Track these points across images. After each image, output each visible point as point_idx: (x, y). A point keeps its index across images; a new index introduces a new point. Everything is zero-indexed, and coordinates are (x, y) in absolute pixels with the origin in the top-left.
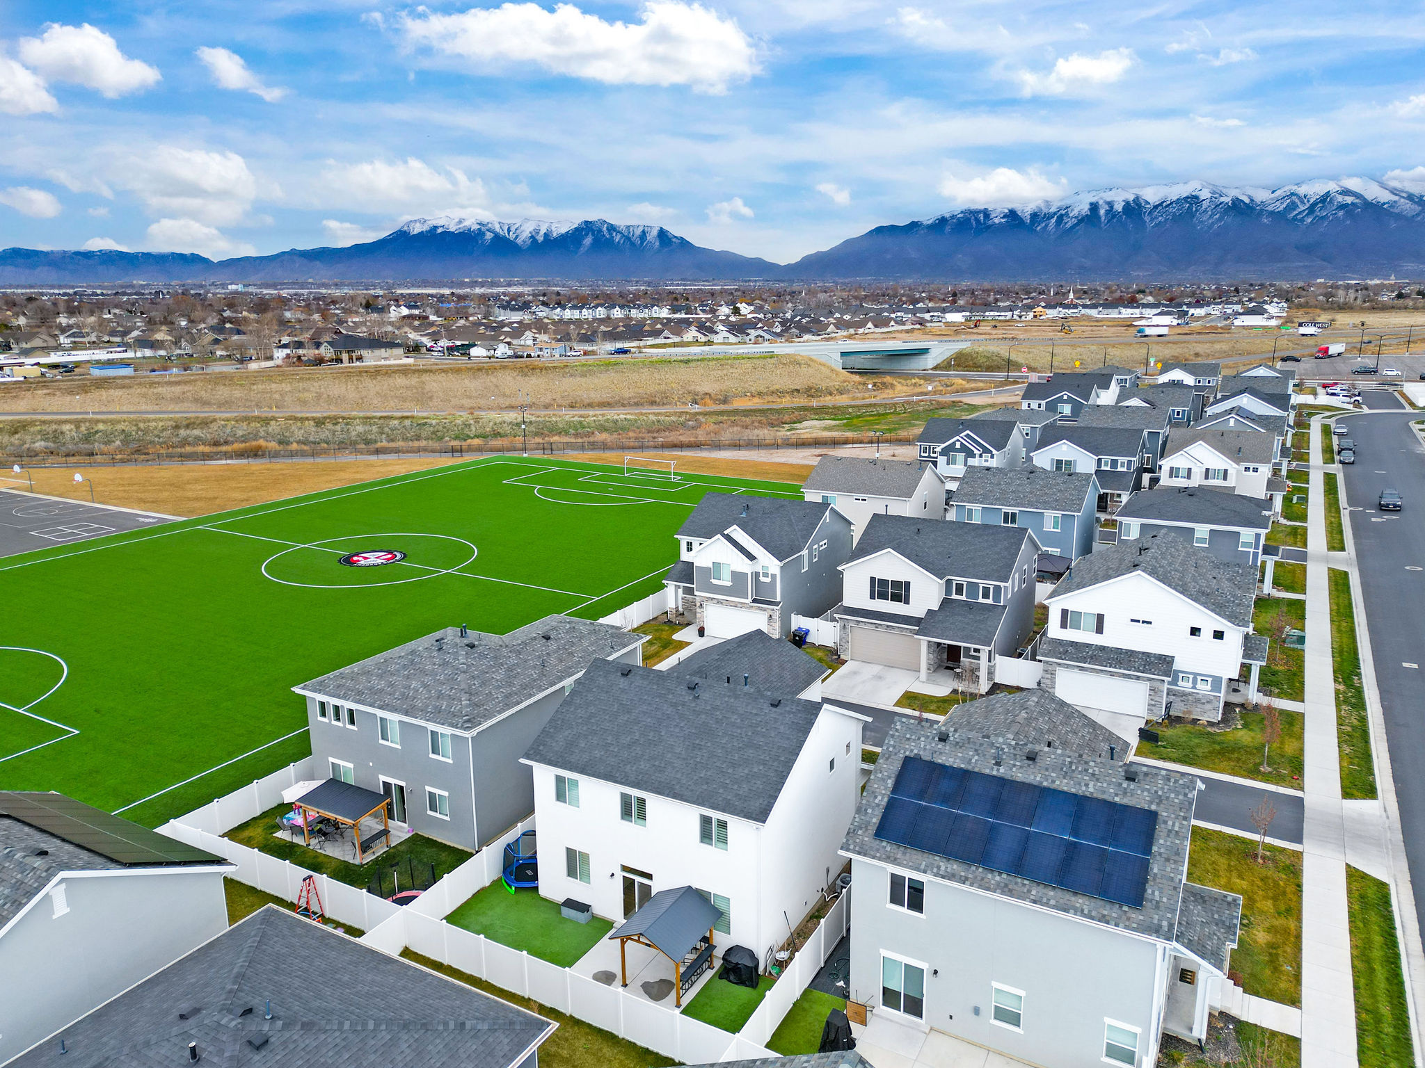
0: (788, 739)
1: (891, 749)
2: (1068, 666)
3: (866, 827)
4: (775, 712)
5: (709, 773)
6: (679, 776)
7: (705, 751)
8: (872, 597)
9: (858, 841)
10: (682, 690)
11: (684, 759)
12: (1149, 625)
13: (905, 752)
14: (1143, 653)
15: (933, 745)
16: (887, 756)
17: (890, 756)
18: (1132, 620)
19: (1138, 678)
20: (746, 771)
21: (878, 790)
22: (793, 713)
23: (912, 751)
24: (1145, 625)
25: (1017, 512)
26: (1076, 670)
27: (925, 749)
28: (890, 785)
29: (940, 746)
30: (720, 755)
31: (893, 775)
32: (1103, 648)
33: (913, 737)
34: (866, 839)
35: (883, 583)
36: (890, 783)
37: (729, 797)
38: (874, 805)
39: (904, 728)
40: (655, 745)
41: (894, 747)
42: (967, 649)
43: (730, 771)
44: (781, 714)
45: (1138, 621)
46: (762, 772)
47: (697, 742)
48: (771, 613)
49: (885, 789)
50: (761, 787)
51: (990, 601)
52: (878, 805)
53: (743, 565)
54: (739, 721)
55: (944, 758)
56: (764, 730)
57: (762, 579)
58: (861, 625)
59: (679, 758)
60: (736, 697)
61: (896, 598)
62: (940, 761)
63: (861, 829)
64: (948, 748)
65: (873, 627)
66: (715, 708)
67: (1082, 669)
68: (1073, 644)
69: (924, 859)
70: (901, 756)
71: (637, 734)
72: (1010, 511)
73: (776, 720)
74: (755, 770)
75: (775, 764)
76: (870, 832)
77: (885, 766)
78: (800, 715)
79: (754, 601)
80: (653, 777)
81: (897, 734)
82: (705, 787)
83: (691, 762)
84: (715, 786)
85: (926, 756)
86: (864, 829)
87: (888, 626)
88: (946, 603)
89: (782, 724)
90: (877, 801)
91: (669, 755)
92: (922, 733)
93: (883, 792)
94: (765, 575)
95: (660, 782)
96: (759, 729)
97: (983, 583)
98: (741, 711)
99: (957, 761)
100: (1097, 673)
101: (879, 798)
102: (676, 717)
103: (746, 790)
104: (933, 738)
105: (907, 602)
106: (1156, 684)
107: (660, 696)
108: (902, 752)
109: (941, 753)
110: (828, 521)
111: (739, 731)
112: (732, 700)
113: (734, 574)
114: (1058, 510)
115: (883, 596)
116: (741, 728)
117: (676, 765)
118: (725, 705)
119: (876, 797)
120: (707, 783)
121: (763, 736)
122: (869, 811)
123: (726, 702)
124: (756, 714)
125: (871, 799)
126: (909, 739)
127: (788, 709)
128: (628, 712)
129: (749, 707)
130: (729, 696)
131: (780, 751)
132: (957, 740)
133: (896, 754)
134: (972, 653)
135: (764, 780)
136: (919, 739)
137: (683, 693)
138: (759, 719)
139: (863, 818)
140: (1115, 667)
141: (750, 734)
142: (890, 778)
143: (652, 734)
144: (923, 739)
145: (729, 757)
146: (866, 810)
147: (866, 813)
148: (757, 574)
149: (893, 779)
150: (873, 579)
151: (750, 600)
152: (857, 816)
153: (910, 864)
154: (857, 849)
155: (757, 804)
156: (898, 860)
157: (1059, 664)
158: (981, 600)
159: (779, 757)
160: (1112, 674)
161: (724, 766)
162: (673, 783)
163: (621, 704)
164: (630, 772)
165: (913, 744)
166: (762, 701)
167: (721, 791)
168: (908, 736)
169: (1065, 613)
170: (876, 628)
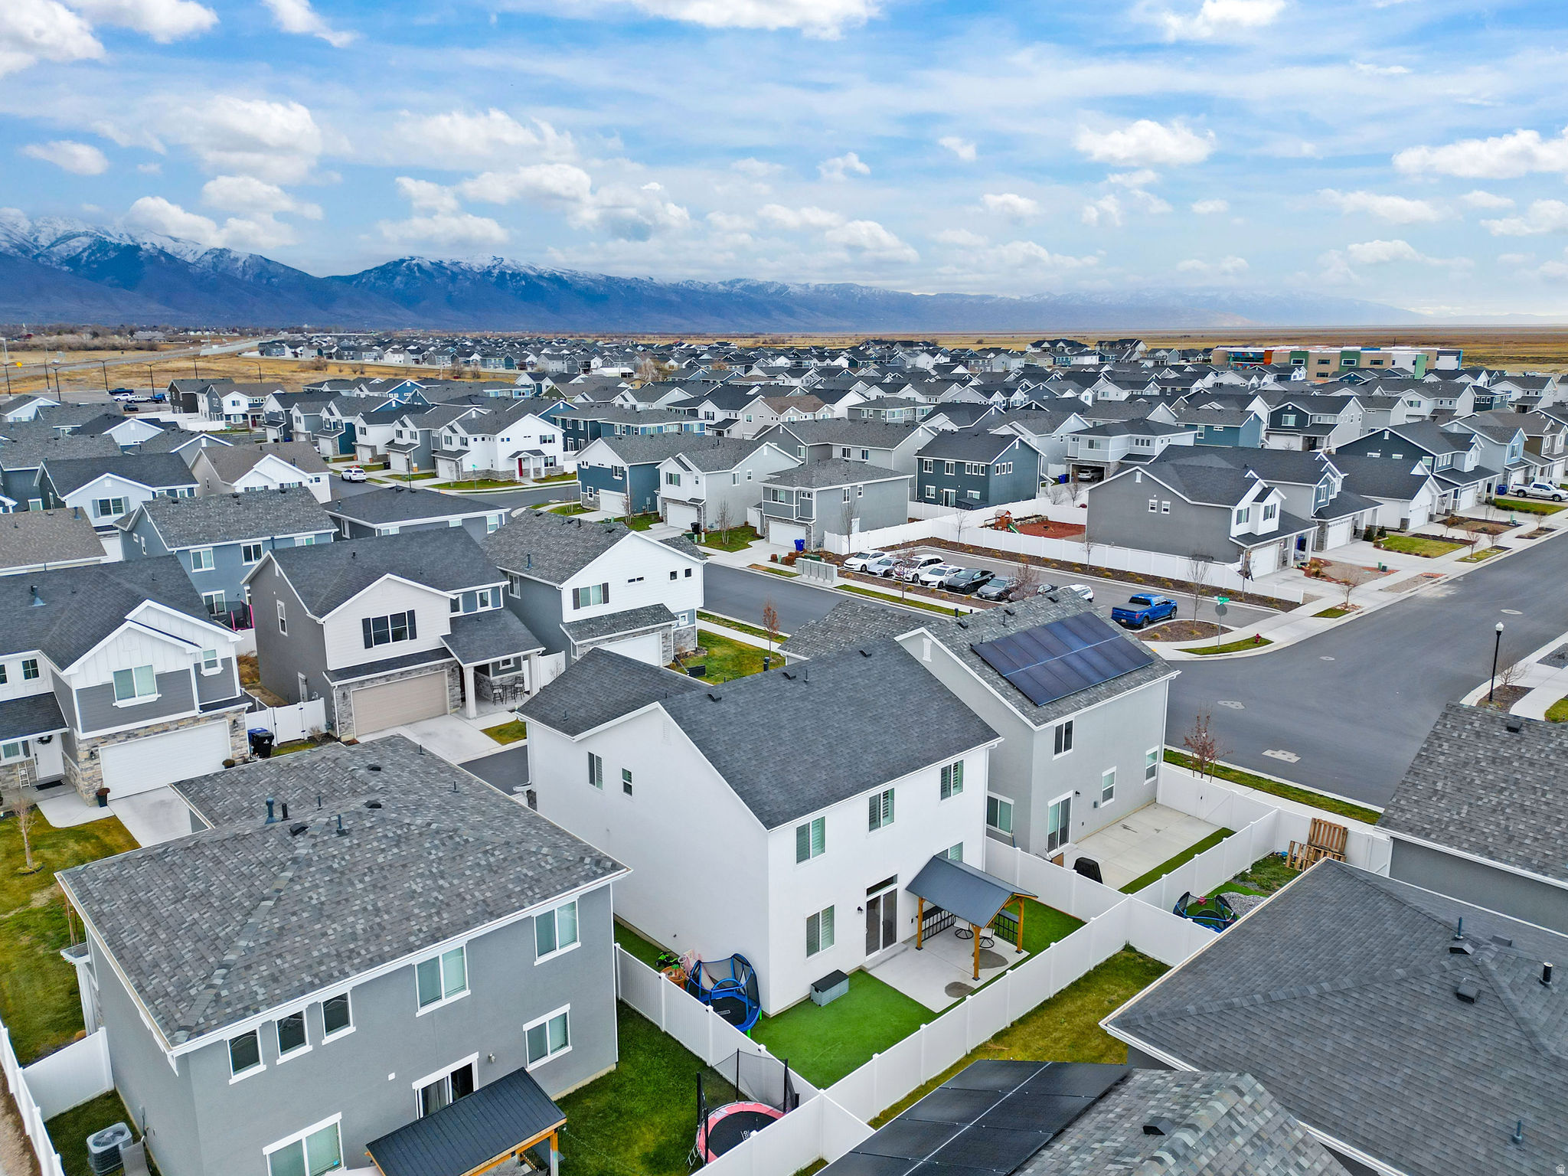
0: (914, 673)
3: (1024, 704)
4: (876, 660)
8: (369, 645)
9: (1033, 715)
12: (642, 581)
13: (964, 646)
14: (642, 609)
15: (966, 633)
17: (961, 653)
18: (630, 581)
20: (933, 712)
21: (991, 679)
23: (964, 643)
27: (968, 638)
28: (991, 672)
29: (969, 632)
31: (982, 664)
34: (1035, 711)
35: (381, 622)
36: (989, 670)
37: (957, 737)
38: (1005, 688)
39: (940, 633)
43: (925, 719)
44: (882, 659)
45: (634, 580)
46: (942, 705)
47: (869, 714)
48: (234, 717)
49: (993, 675)
51: (490, 608)
53: (178, 659)
56: (892, 677)
57: (208, 672)
58: (368, 686)
60: (834, 665)
61: (398, 636)
63: (1024, 707)
64: (973, 631)
67: (611, 640)
69: (1070, 701)
70: (966, 650)
73: (887, 666)
74: (936, 707)
75: (938, 695)
76: (1029, 706)
79: (204, 709)
81: (943, 638)
82: (933, 741)
87: (401, 674)
88: (457, 623)
89: (894, 665)
90: (1002, 685)
92: (950, 629)
93: (995, 677)
95: (900, 761)
96: (888, 678)
97: (480, 588)
99: (990, 636)
100: (623, 638)
102: (822, 707)
103: (954, 723)
105: (413, 636)
106: (666, 631)
111: (880, 688)
112: (835, 669)
113: (164, 680)
115: (382, 639)
116: (876, 685)
118: (838, 676)
120: (928, 737)
121: (899, 682)
122: (1009, 693)
124: (868, 669)
126: (951, 637)
127: (878, 653)
130: (829, 668)
131: (924, 684)
133: (962, 650)
135: (951, 710)
138: (876, 671)
139: (1014, 700)
140: (635, 628)
141: (889, 685)
144: (957, 633)
147: (1011, 696)
148: (198, 666)
149: (986, 666)
150: (366, 622)
151: (196, 712)
154: (1041, 719)
155: (975, 728)
158: (480, 610)
159: (932, 689)
161: (915, 718)
162: (909, 754)
164: (869, 770)
166: (855, 657)
167: (944, 736)
168: (948, 635)
169: (576, 592)
170: (388, 680)
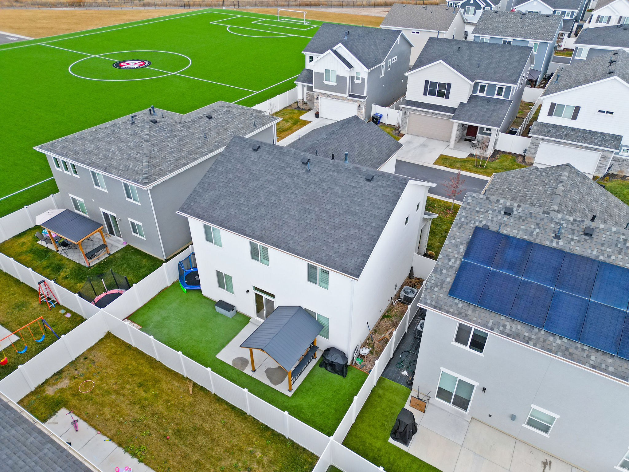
0: (379, 208)
1: (463, 219)
2: (548, 141)
3: (441, 285)
4: (369, 185)
5: (316, 233)
6: (292, 234)
7: (313, 214)
8: (425, 94)
9: (434, 296)
10: (297, 164)
11: (297, 220)
12: (611, 115)
13: (475, 223)
14: (601, 133)
15: (499, 217)
16: (459, 225)
17: (462, 225)
18: (600, 111)
19: (595, 149)
20: (345, 233)
21: (451, 254)
22: (383, 187)
23: (481, 222)
24: (608, 114)
25: (512, 40)
26: (554, 143)
27: (492, 221)
28: (462, 250)
29: (505, 219)
30: (325, 218)
31: (465, 242)
32: (574, 130)
33: (482, 210)
34: (441, 295)
35: (433, 84)
36: (462, 249)
37: (330, 254)
38: (448, 266)
39: (474, 202)
40: (276, 207)
41: (466, 217)
42: (482, 129)
43: (332, 232)
44: (374, 187)
45: (604, 112)
46: (358, 234)
47: (307, 207)
48: (360, 103)
49: (458, 253)
50: (356, 247)
51: (501, 97)
52: (451, 267)
53: (344, 71)
54: (340, 192)
55: (509, 229)
56: (359, 200)
57: (356, 81)
58: (416, 112)
59: (293, 219)
60: (339, 172)
61: (441, 95)
62: (505, 232)
63: (437, 286)
64: (512, 221)
65: (423, 114)
66: (323, 180)
67: (558, 143)
68: (555, 126)
69: (492, 318)
70: (472, 225)
71: (262, 198)
72: (507, 40)
73: (369, 192)
74: (352, 232)
75: (368, 228)
76: (444, 289)
77: (458, 234)
78: (389, 189)
79: (350, 96)
80: (273, 233)
81: (468, 207)
82: (312, 244)
83: (303, 222)
84: (320, 244)
85: (493, 227)
86: (439, 287)
87: (433, 113)
88: (472, 98)
89: (374, 195)
90: (450, 263)
91: (286, 216)
92: (490, 207)
93: (456, 256)
94: (358, 78)
95: (278, 237)
96: (356, 199)
97: (499, 84)
98: (342, 183)
99: (521, 232)
100: (568, 145)
101: (453, 261)
102: (292, 186)
103: (344, 248)
104: (499, 212)
105: (447, 97)
106: (606, 154)
107: (281, 168)
108: (473, 222)
109: (506, 225)
110: (398, 43)
111: (340, 200)
112: (336, 174)
113: (339, 78)
114: (538, 39)
115: (432, 93)
116: (341, 197)
117: (290, 224)
118: (329, 178)
119: (450, 260)
120: (314, 241)
121: (359, 205)
122: (444, 271)
123: (331, 175)
124: (354, 187)
125: (446, 261)
126: (478, 212)
127: (379, 183)
128: (257, 180)
129: (349, 181)
130: (334, 171)
131: (372, 218)
132: (521, 214)
133: (467, 224)
134: (485, 131)
135: (359, 241)
136: (487, 212)
137: (298, 167)
138: (356, 191)
139: (438, 276)
140: (581, 142)
141: (348, 202)
142: (462, 244)
143: (273, 198)
144: (490, 212)
145: (332, 220)
146: (441, 270)
147: (441, 273)
148: (353, 78)
149: (465, 245)
150: (427, 82)
151: (347, 95)
152: (433, 275)
153: (479, 321)
154: (433, 303)
155: (353, 261)
156: (469, 317)
157: (543, 139)
158: (496, 96)
159: (371, 223)
160: (578, 146)
161: (327, 228)
162: (288, 239)
163: (252, 173)
164: (256, 227)
165: (482, 216)
166: (359, 176)
167: (325, 248)
168: (478, 209)
169: (553, 105)
170: (426, 114)
